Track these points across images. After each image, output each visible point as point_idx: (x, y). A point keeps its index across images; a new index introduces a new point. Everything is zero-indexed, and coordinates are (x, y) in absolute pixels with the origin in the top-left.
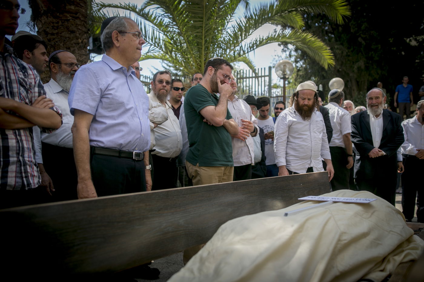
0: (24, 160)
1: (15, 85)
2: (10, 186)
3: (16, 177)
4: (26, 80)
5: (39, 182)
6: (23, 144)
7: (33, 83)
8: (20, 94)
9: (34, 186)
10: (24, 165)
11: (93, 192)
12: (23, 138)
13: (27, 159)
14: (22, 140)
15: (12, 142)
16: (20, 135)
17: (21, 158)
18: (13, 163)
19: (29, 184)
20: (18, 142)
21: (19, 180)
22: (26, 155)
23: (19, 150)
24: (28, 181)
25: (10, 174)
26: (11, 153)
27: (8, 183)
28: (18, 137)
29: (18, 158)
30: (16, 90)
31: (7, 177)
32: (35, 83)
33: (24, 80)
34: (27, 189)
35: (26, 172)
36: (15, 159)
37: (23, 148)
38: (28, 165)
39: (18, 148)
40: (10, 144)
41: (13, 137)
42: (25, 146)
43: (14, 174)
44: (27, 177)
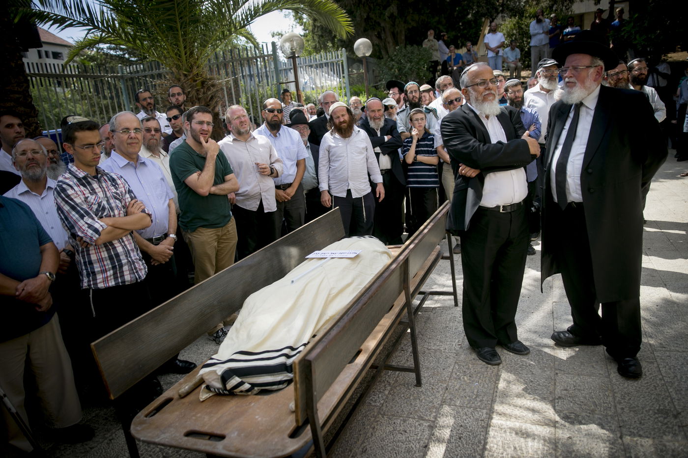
0: (132, 260)
1: (112, 201)
2: (128, 281)
3: (130, 274)
4: (118, 192)
5: (145, 272)
6: (127, 248)
7: (124, 192)
8: (117, 206)
9: (144, 276)
10: (133, 264)
12: (126, 243)
13: (133, 258)
14: (125, 245)
15: (120, 249)
16: (123, 242)
17: (129, 259)
18: (125, 265)
19: (140, 277)
20: (123, 247)
21: (132, 276)
22: (132, 255)
24: (138, 275)
25: (125, 273)
26: (121, 258)
27: (126, 280)
28: (123, 244)
29: (128, 259)
30: (113, 205)
31: (123, 276)
32: (125, 190)
33: (117, 193)
34: (139, 281)
35: (136, 268)
36: (126, 261)
37: (128, 251)
38: (136, 262)
40: (119, 251)
41: (119, 245)
42: (129, 248)
43: (128, 272)
44: (137, 272)
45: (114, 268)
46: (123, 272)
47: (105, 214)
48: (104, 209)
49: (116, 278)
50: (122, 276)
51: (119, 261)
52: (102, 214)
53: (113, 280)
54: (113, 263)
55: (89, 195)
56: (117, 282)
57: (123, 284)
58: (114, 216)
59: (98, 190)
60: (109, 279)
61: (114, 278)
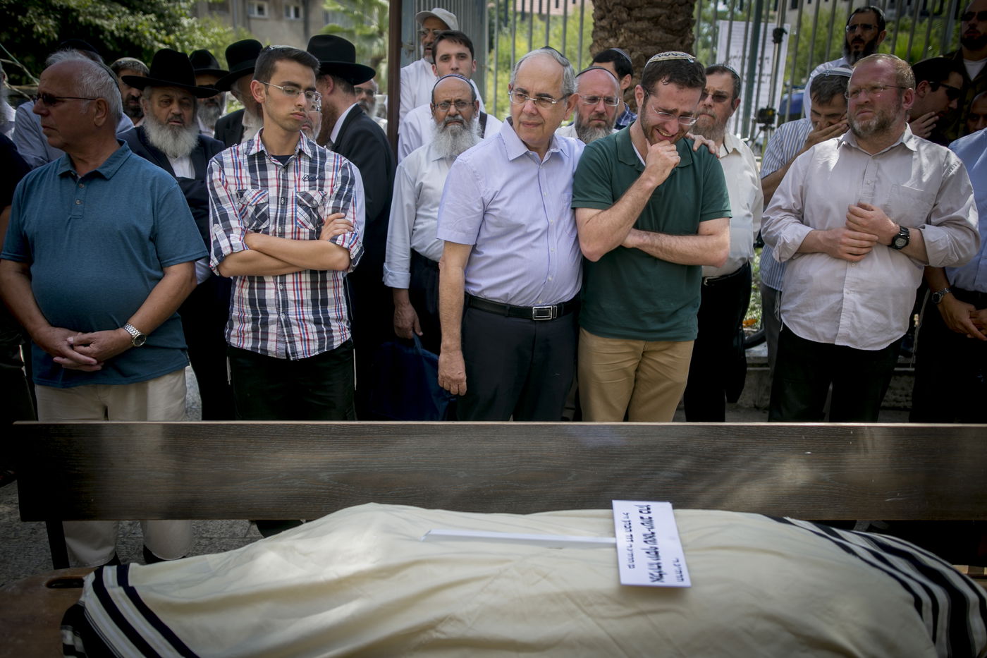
0: (286, 318)
1: (290, 208)
2: (272, 352)
3: (278, 341)
4: (313, 192)
6: (284, 296)
7: (329, 195)
8: (297, 219)
9: (309, 354)
10: (286, 326)
11: (459, 372)
12: (290, 286)
14: (284, 290)
15: (270, 294)
16: (284, 283)
17: (282, 315)
18: (273, 322)
19: (294, 353)
20: (278, 293)
21: (281, 346)
22: (291, 310)
23: (279, 305)
24: (292, 349)
25: (270, 337)
26: (269, 309)
27: (269, 349)
28: (279, 287)
29: (279, 315)
30: (289, 215)
31: (267, 340)
32: (332, 192)
33: (305, 195)
34: (292, 358)
35: (291, 335)
36: (275, 317)
37: (286, 301)
38: (295, 325)
39: (277, 302)
40: (268, 297)
41: (273, 285)
42: (291, 298)
43: (274, 338)
44: (292, 342)
45: (255, 320)
46: (267, 333)
47: (264, 226)
48: (264, 217)
49: (255, 339)
50: (265, 340)
51: (266, 313)
52: (258, 225)
53: (251, 340)
54: (254, 312)
55: (249, 187)
56: (255, 346)
57: (263, 353)
58: (282, 234)
59: (272, 182)
60: (246, 336)
61: (253, 338)
